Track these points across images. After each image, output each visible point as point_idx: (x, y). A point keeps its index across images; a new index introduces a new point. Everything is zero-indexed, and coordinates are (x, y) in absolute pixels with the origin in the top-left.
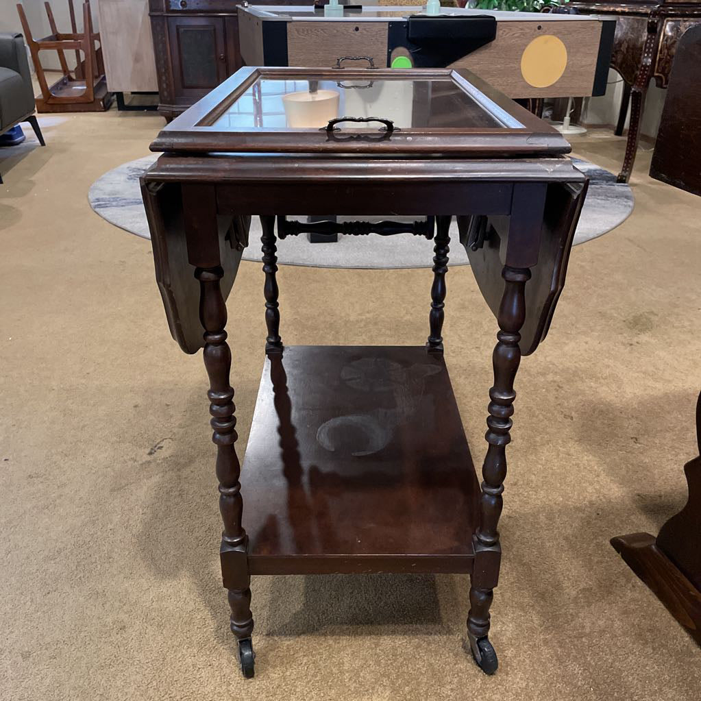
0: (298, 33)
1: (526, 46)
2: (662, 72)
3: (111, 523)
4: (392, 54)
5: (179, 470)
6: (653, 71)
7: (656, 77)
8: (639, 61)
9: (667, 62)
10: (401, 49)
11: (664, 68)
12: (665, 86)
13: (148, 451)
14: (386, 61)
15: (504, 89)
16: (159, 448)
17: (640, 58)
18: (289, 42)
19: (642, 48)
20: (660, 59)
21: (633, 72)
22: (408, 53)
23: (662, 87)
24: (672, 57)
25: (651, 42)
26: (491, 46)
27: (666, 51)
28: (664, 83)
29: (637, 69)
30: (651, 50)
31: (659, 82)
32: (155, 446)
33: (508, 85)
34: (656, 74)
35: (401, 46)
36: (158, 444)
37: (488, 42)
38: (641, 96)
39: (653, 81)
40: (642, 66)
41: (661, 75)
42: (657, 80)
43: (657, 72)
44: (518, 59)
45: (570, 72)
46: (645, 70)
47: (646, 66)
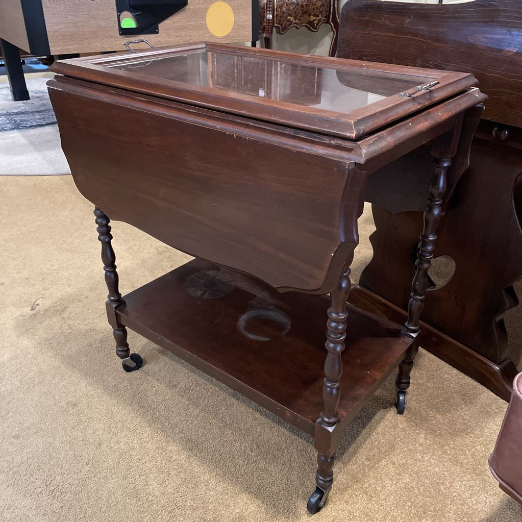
0: (50, 3)
1: (207, 9)
2: (279, 24)
3: (30, 354)
4: (121, 17)
5: (61, 314)
6: (274, 24)
7: (275, 27)
8: (264, 17)
9: (281, 17)
10: (126, 13)
11: (280, 21)
12: (282, 33)
13: (30, 308)
14: (117, 22)
15: (198, 39)
16: (36, 305)
17: (264, 15)
18: (44, 10)
19: (264, 7)
20: (277, 15)
21: (261, 24)
22: (131, 15)
23: (280, 33)
24: (283, 13)
25: (270, 4)
26: (185, 9)
27: (279, 9)
28: (281, 30)
29: (264, 22)
30: (271, 9)
31: (278, 30)
32: (34, 304)
33: (200, 36)
34: (276, 25)
35: (126, 10)
36: (35, 302)
37: (184, 7)
38: (269, 40)
39: (274, 29)
40: (267, 20)
41: (279, 25)
42: (276, 29)
43: (276, 24)
44: (204, 18)
45: (237, 26)
46: (269, 23)
47: (269, 20)
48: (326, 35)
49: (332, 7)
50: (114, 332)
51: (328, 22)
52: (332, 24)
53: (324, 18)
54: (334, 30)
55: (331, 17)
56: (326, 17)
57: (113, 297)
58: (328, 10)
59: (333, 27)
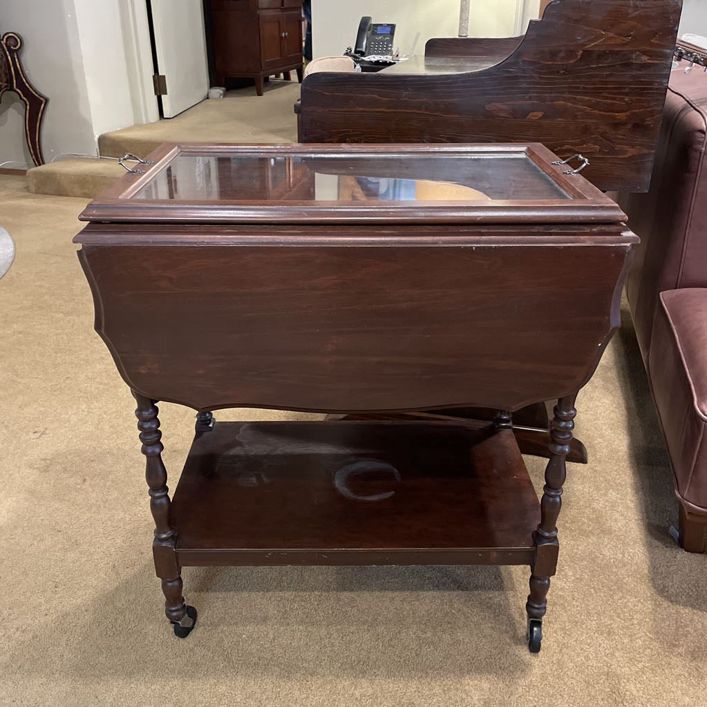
48: (9, 107)
49: (12, 68)
50: (164, 586)
51: (12, 89)
52: (19, 92)
53: (6, 84)
54: (25, 99)
55: (15, 81)
56: (7, 82)
57: (165, 533)
58: (7, 72)
59: (22, 95)
